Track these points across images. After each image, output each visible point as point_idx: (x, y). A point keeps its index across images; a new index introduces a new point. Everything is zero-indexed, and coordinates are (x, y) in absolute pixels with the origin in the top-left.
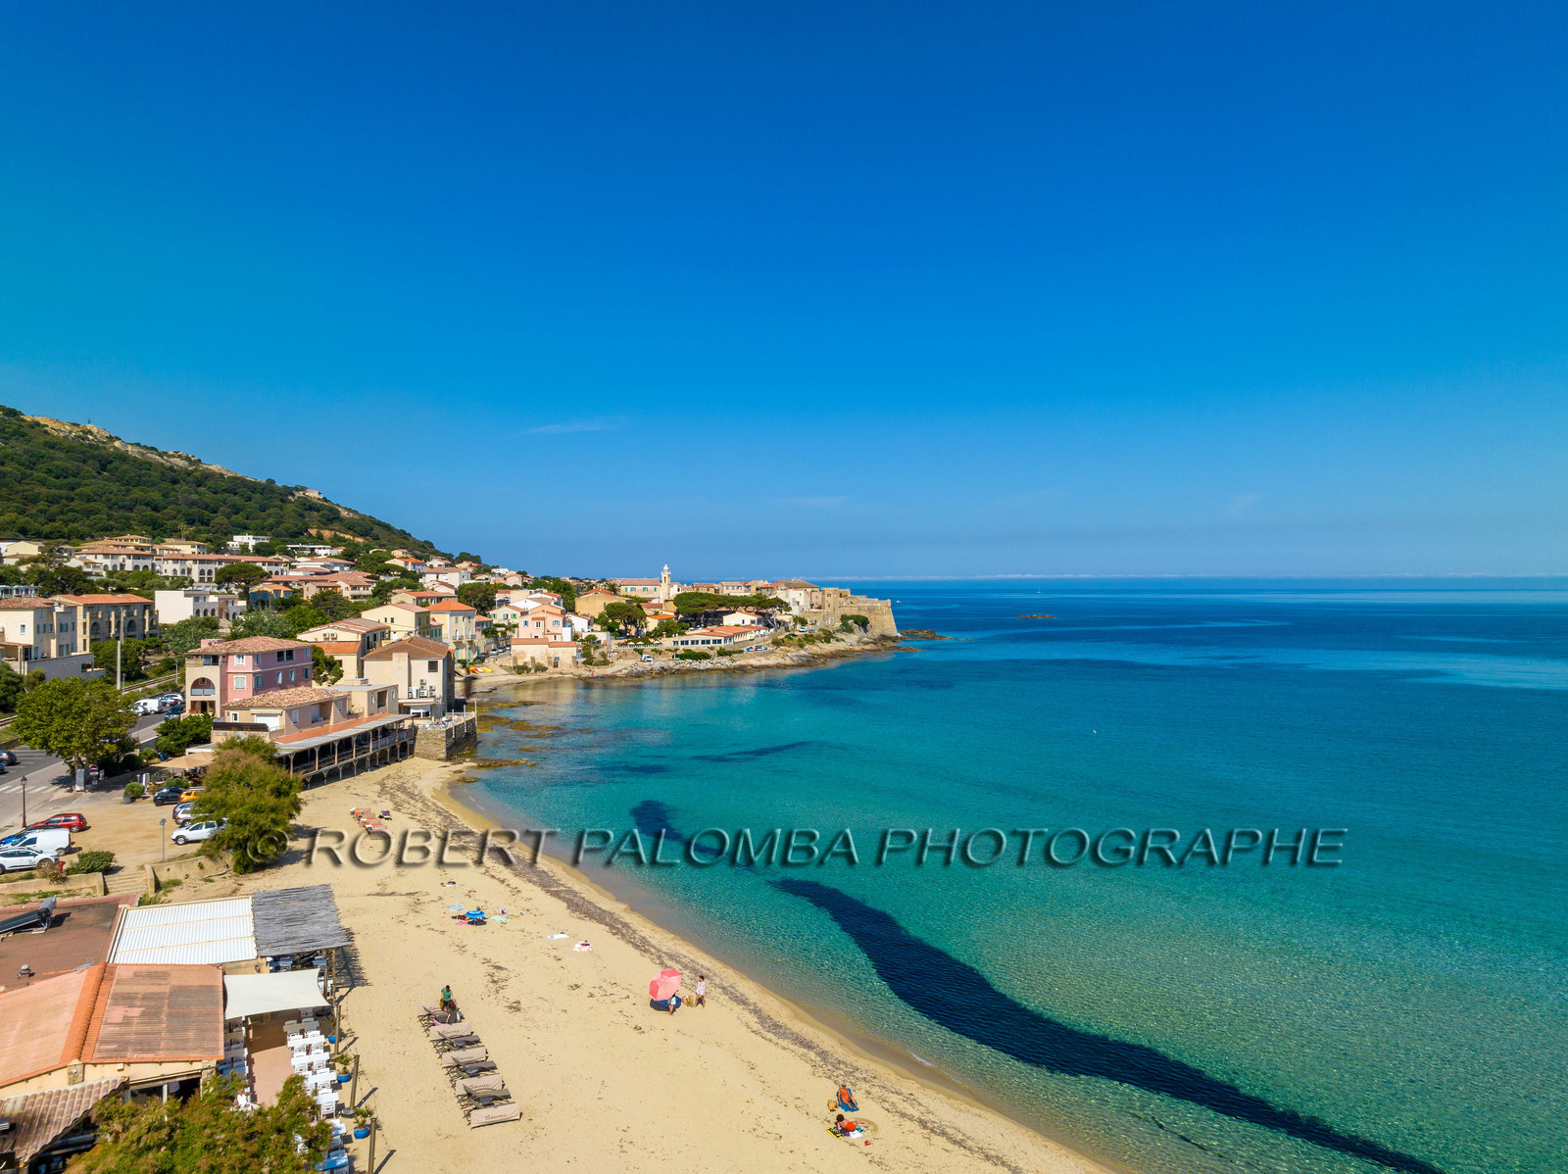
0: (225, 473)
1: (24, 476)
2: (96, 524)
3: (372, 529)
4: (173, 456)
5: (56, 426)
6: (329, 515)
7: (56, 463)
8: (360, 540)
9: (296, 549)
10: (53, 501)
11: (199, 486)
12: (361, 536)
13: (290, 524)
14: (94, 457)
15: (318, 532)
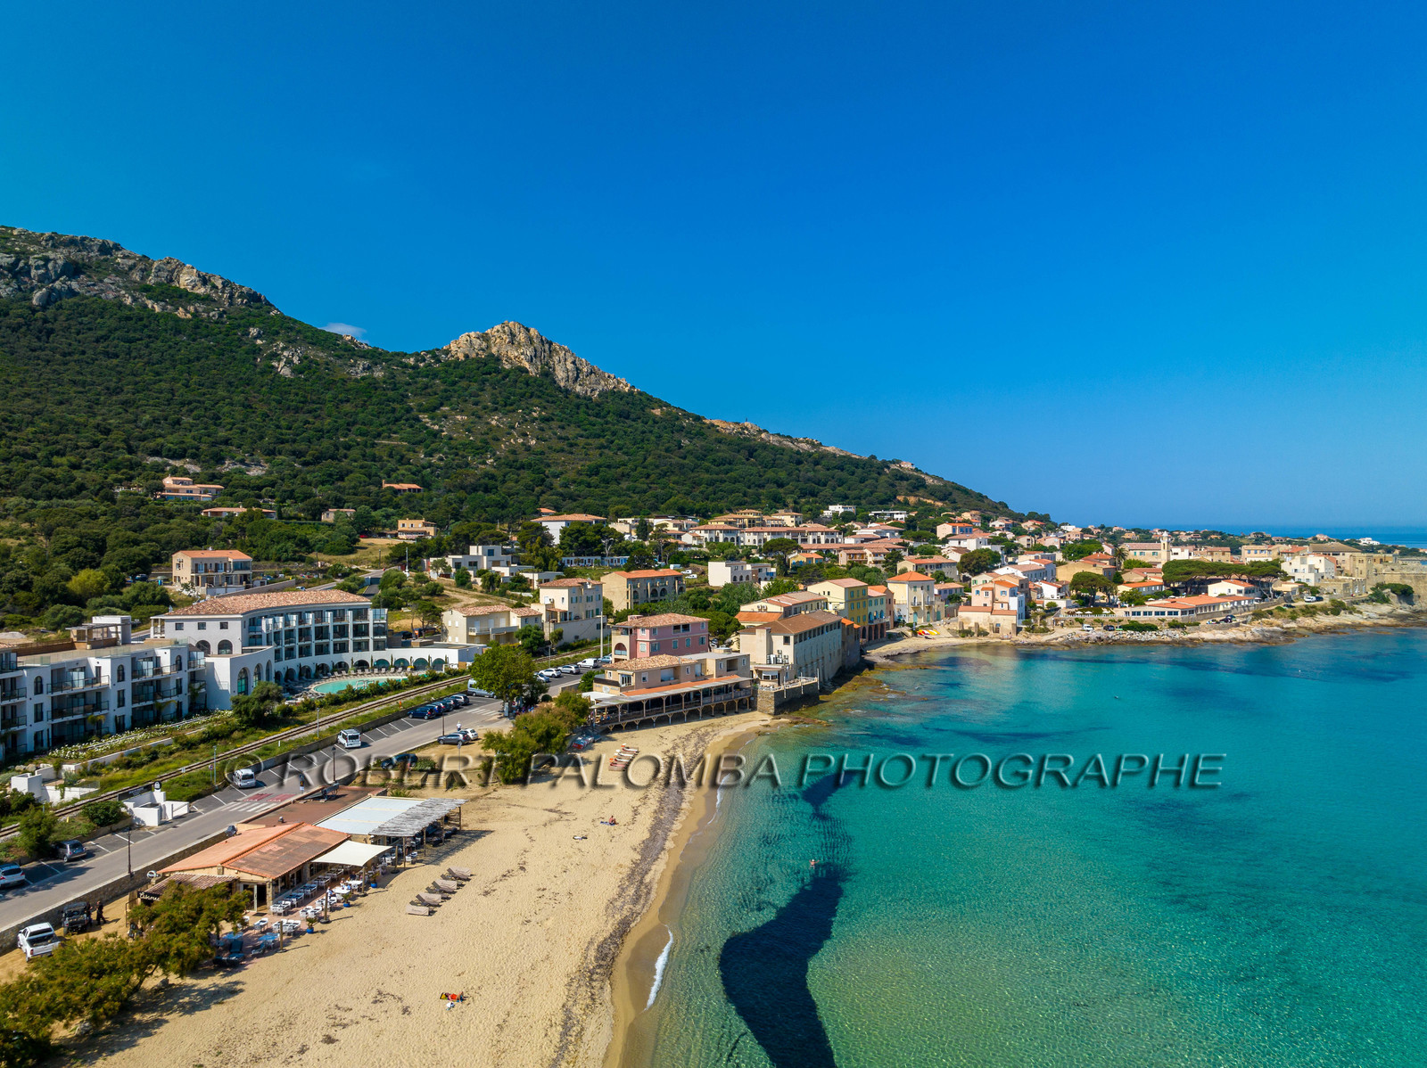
0: (837, 452)
1: (697, 466)
3: (950, 494)
4: (802, 442)
5: (724, 425)
6: (916, 483)
7: (720, 454)
8: (940, 504)
11: (817, 465)
12: (941, 500)
13: (881, 492)
14: (745, 448)
15: (904, 499)
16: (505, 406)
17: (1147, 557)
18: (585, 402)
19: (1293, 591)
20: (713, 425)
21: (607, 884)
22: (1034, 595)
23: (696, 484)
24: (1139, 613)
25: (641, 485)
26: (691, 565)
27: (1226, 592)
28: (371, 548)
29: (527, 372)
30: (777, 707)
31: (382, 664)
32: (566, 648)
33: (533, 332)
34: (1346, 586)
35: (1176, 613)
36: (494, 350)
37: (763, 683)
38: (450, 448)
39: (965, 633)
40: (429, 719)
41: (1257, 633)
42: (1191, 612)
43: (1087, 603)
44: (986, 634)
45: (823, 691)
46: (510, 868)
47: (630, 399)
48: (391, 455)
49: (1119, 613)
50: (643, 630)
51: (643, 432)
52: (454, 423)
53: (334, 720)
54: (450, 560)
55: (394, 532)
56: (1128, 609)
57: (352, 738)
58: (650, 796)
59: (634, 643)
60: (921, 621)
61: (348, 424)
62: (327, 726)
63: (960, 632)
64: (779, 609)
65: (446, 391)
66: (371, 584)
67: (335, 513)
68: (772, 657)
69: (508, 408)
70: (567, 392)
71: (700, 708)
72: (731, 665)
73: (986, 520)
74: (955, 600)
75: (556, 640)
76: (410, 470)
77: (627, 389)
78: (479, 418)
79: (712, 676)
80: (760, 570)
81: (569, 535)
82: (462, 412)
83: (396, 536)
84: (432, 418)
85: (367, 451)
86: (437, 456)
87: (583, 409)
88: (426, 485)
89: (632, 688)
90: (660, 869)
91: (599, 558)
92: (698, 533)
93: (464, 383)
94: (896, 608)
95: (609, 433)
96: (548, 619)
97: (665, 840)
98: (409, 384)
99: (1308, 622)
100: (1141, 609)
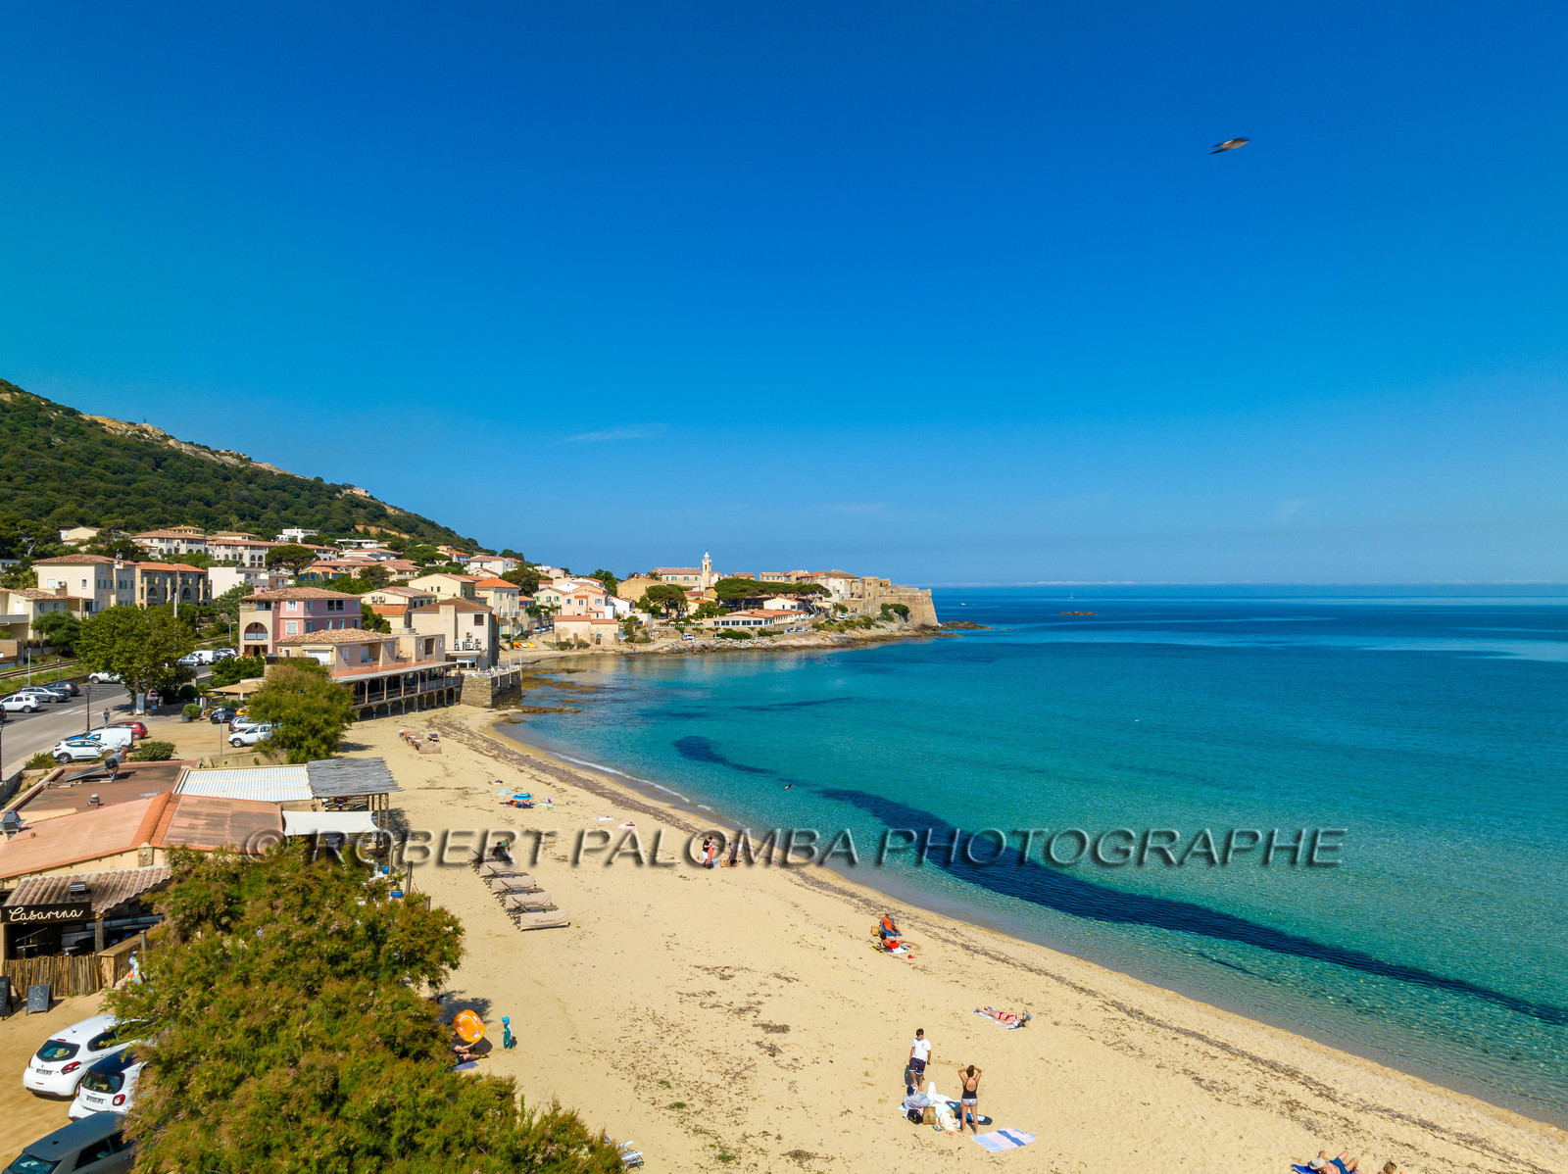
0: (273, 470)
2: (151, 517)
3: (417, 526)
5: (113, 424)
6: (376, 513)
7: (114, 459)
8: (406, 537)
9: (343, 543)
10: (110, 495)
11: (250, 483)
13: (338, 519)
14: (148, 454)
15: (365, 528)
20: (96, 423)
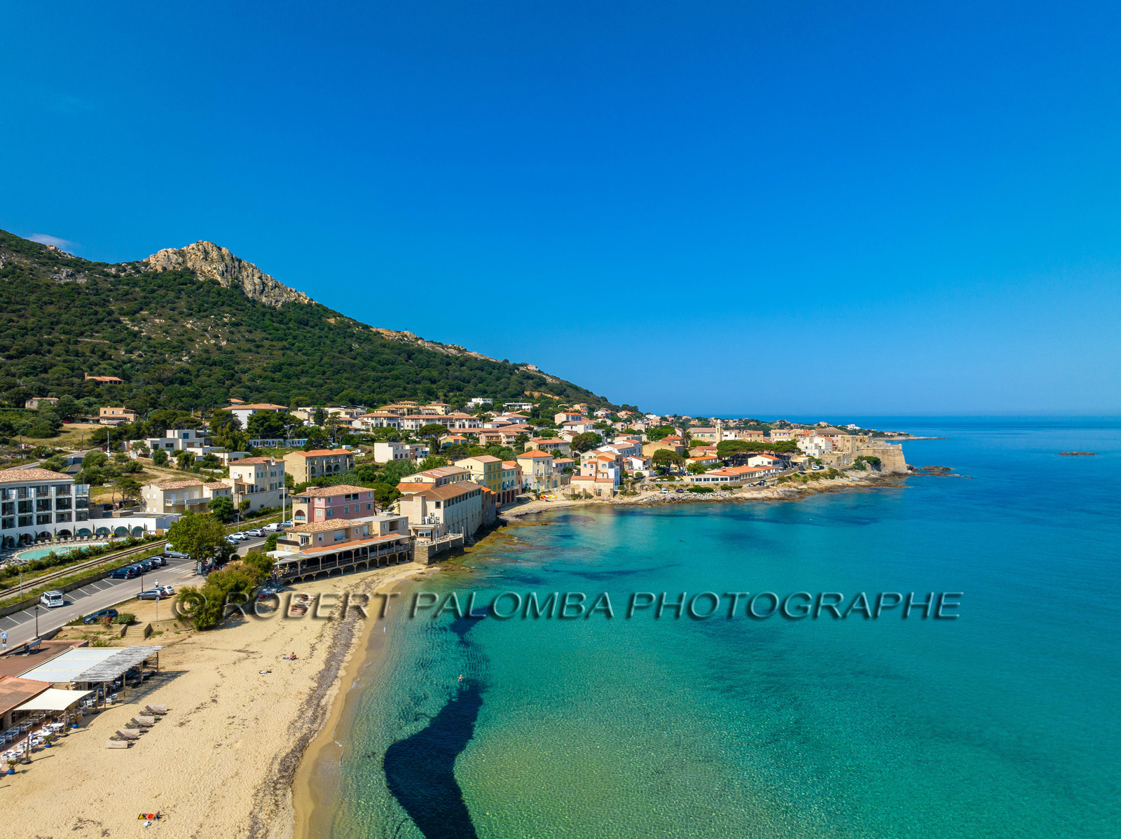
0: (478, 356)
1: (365, 366)
3: (565, 390)
4: (451, 348)
6: (540, 382)
7: (384, 356)
8: (557, 398)
10: (377, 380)
11: (463, 366)
12: (558, 395)
13: (513, 388)
14: (404, 351)
15: (530, 394)
16: (200, 311)
17: (707, 439)
18: (270, 311)
19: (805, 463)
20: (379, 333)
21: (289, 709)
22: (626, 467)
23: (365, 380)
24: (700, 480)
25: (318, 380)
26: (360, 445)
27: (760, 464)
28: (73, 432)
29: (219, 284)
30: (430, 558)
31: (84, 533)
32: (253, 515)
33: (224, 250)
34: (839, 458)
35: (726, 479)
36: (189, 265)
37: (419, 539)
38: (150, 347)
39: (576, 497)
40: (129, 578)
41: (781, 493)
42: (737, 478)
43: (664, 472)
44: (591, 497)
45: (467, 544)
46: (204, 701)
47: (309, 310)
48: (93, 352)
49: (687, 479)
50: (319, 498)
51: (320, 337)
52: (153, 325)
53: (37, 583)
54: (148, 442)
55: (96, 418)
56: (693, 477)
57: (55, 598)
58: (325, 634)
59: (312, 510)
60: (543, 488)
61: (52, 323)
62: (30, 589)
63: (572, 496)
64: (432, 480)
65: (145, 298)
66: (74, 463)
67: (39, 401)
68: (426, 518)
69: (201, 314)
70: (254, 302)
71: (367, 561)
72: (393, 526)
73: (591, 410)
74: (568, 471)
75: (244, 509)
76: (111, 365)
77: (306, 302)
78: (176, 321)
79: (377, 535)
80: (416, 450)
81: (256, 421)
82: (160, 316)
83: (98, 421)
84: (133, 321)
85: (71, 347)
86: (137, 353)
87: (268, 316)
88: (127, 378)
89: (310, 546)
90: (333, 693)
91: (282, 440)
92: (366, 419)
93: (162, 292)
94: (523, 478)
95: (291, 337)
96: (237, 491)
97: (338, 669)
98: (111, 291)
99: (813, 484)
100: (702, 476)
